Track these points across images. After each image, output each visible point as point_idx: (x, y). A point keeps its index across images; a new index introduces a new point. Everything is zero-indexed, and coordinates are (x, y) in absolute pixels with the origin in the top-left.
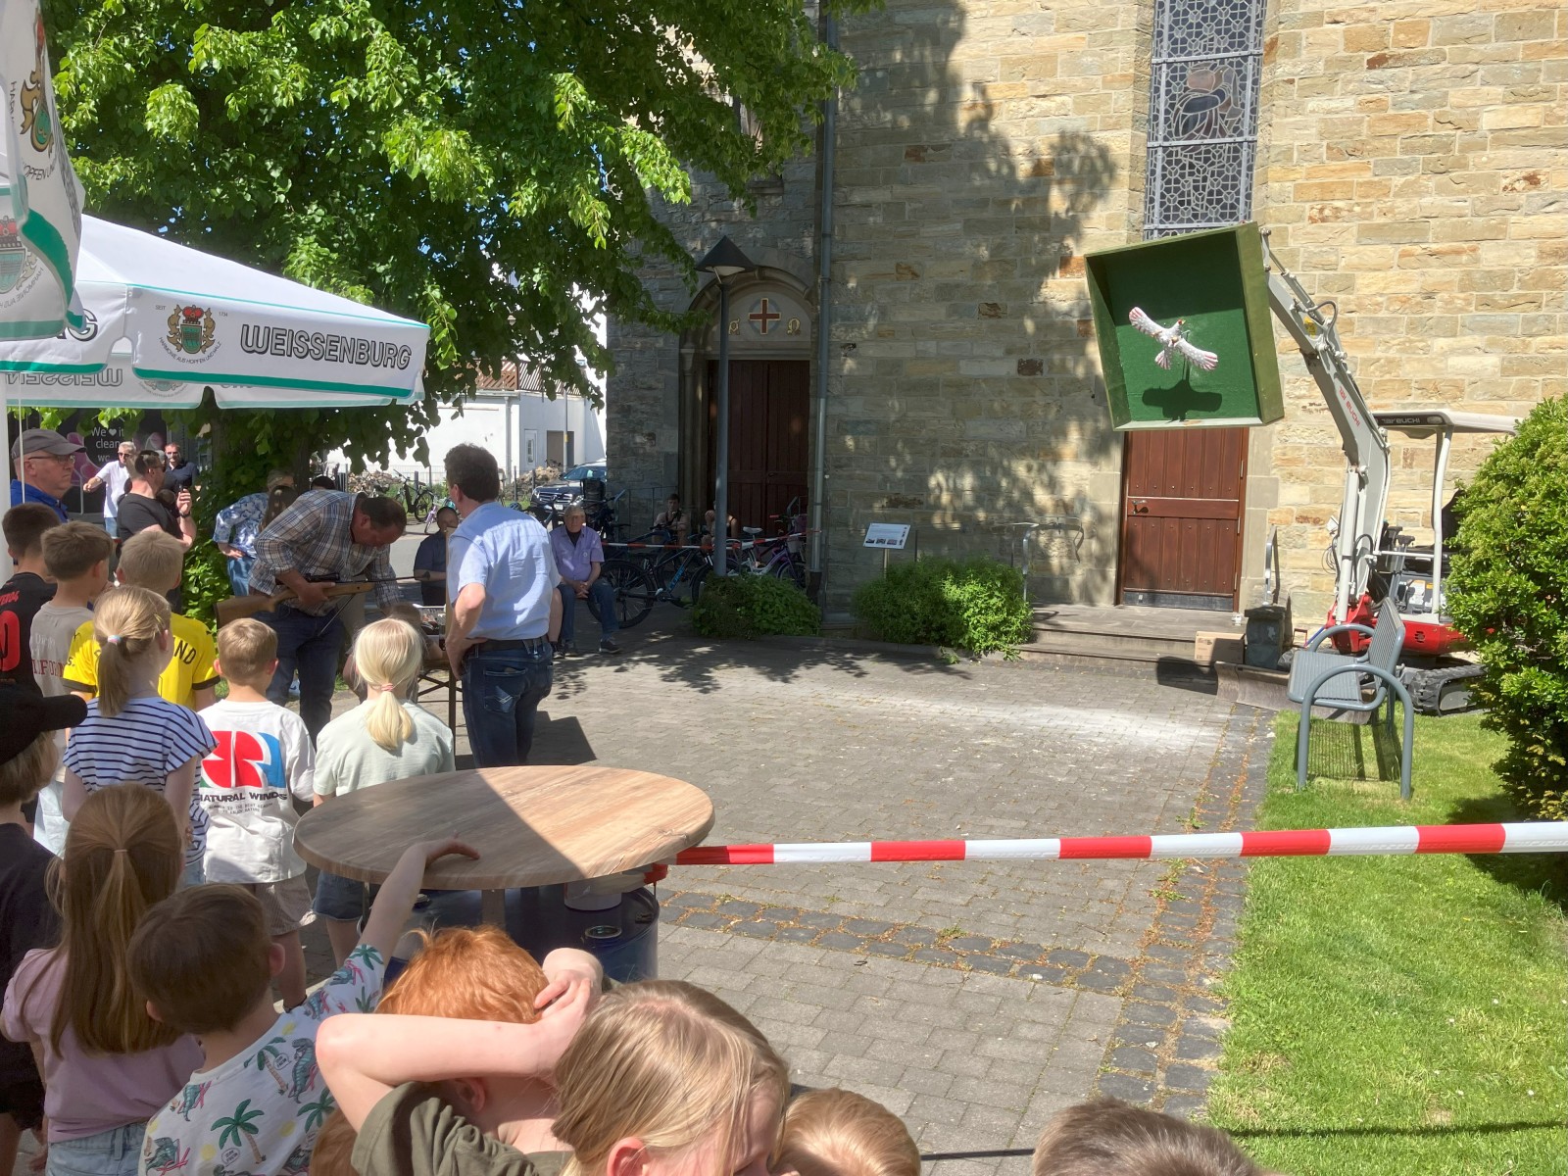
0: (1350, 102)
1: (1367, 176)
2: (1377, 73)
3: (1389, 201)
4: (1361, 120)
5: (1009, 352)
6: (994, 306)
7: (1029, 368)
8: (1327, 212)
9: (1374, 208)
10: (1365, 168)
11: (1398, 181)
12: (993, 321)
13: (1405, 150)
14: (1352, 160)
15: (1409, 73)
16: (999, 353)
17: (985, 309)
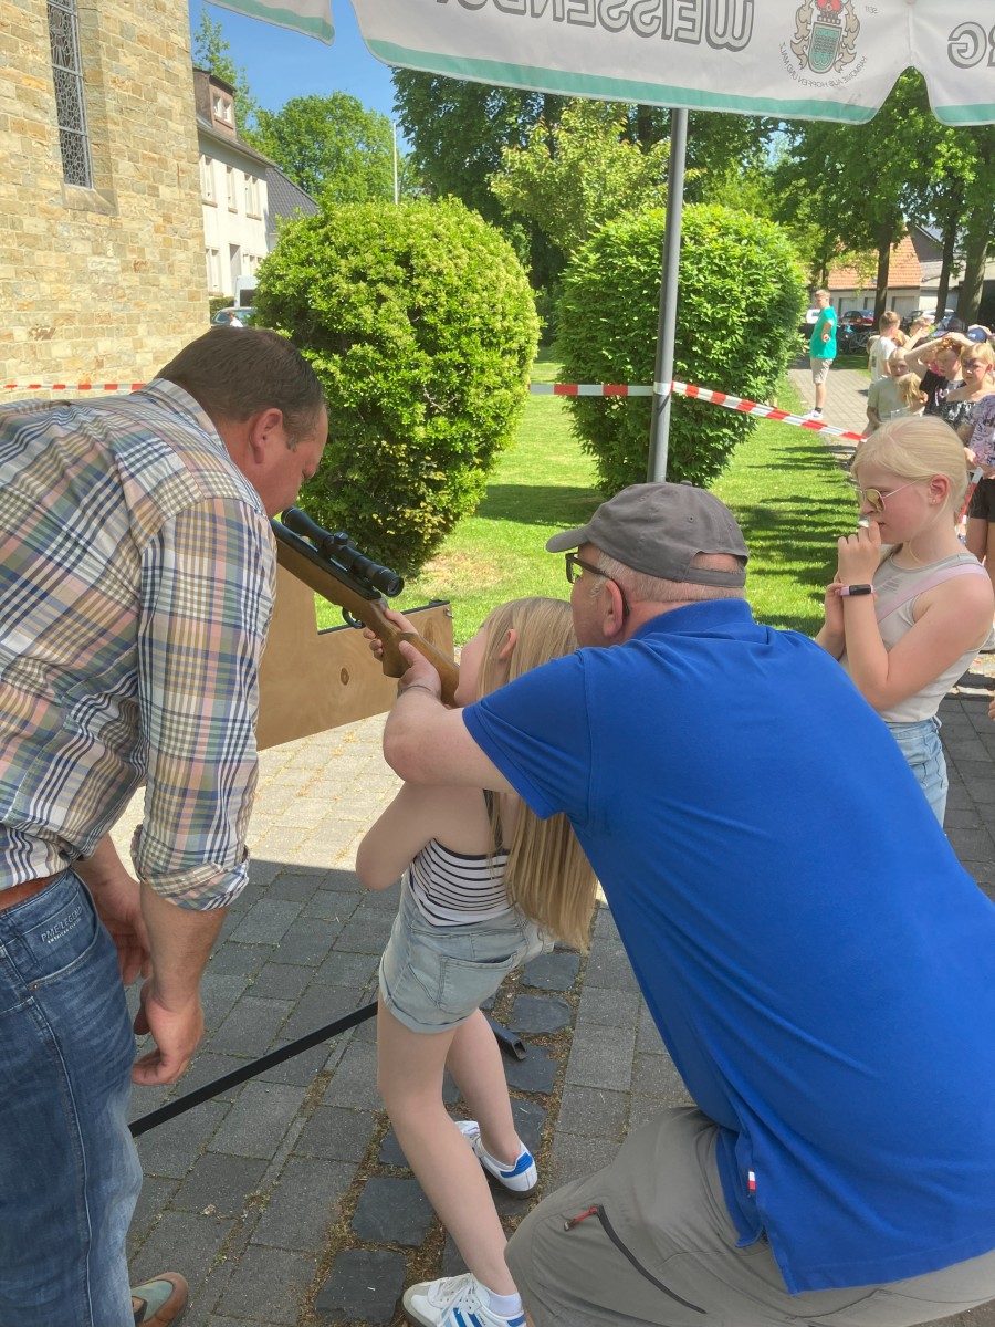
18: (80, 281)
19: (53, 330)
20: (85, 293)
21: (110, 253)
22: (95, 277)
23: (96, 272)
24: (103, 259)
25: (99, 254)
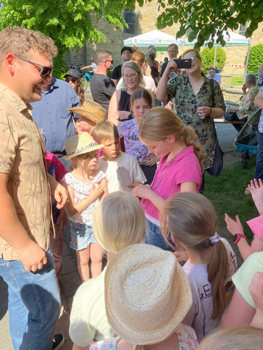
0: (146, 10)
1: (148, 20)
2: (148, 7)
3: (150, 23)
4: (147, 13)
5: (110, 39)
6: (108, 33)
7: (113, 42)
8: (144, 24)
9: (148, 24)
10: (147, 18)
11: (150, 21)
12: (108, 35)
13: (151, 17)
14: (146, 18)
15: (151, 7)
16: (109, 39)
17: (107, 33)
18: (237, 55)
19: (229, 62)
20: (237, 57)
21: (244, 50)
22: (240, 54)
23: (241, 54)
24: (243, 51)
25: (242, 51)
